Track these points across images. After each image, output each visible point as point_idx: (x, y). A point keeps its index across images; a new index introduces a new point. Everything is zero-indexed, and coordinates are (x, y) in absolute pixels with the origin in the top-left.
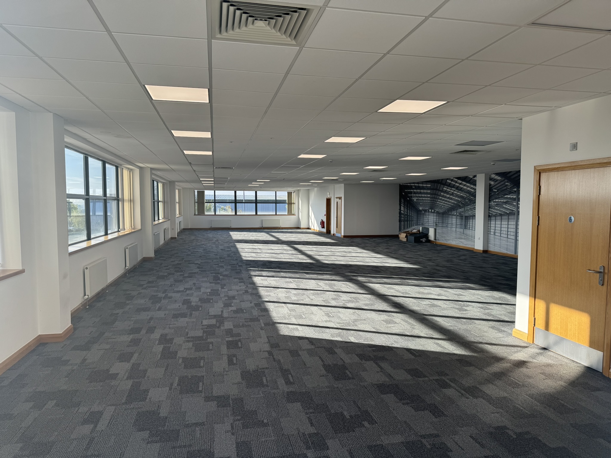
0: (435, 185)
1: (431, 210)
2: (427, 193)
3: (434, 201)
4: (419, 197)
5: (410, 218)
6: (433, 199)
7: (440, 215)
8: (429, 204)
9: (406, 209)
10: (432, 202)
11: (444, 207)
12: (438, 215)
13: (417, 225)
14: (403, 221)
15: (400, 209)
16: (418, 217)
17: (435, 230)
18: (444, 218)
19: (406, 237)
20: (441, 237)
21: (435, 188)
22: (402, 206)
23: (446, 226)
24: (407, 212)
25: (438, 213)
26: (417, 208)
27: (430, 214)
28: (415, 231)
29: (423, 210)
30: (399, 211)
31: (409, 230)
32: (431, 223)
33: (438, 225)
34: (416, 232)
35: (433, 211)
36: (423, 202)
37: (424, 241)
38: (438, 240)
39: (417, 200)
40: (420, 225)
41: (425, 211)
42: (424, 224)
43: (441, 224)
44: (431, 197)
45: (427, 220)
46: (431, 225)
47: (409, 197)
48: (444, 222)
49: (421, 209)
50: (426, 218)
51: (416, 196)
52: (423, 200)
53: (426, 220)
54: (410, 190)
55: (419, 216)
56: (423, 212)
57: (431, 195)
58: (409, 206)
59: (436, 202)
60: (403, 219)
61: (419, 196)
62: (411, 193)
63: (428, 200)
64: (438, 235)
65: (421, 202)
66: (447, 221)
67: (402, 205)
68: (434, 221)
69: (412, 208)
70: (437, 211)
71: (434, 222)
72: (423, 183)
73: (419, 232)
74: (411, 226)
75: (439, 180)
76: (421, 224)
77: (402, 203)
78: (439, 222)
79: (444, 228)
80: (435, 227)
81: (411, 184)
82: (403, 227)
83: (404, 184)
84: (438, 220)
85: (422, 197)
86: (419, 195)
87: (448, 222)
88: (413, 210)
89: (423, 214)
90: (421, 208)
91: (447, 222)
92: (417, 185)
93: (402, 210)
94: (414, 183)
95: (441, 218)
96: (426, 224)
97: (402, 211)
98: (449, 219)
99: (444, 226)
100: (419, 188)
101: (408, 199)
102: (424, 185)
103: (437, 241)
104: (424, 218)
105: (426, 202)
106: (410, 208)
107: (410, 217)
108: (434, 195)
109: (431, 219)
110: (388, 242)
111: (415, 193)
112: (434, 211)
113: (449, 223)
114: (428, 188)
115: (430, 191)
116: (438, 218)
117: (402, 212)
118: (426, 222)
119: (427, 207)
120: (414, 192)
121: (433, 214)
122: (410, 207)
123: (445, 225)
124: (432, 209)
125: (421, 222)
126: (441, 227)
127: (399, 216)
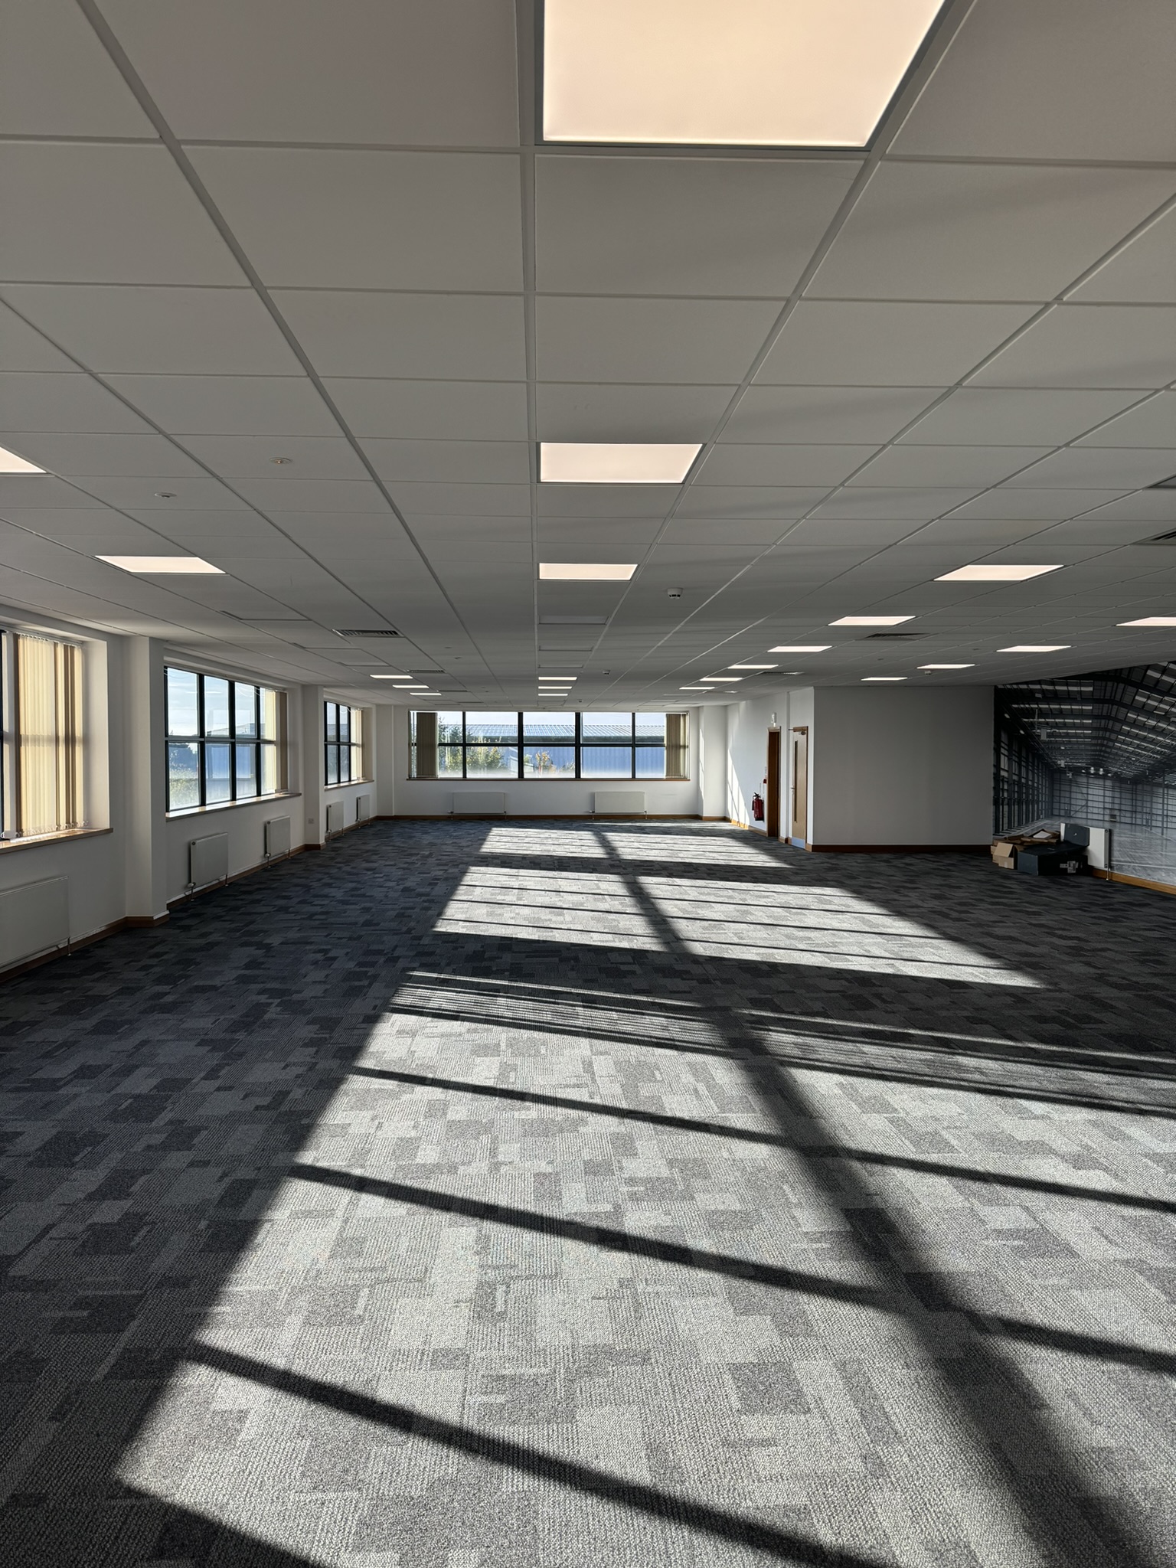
0: (1109, 689)
1: (1097, 770)
2: (1082, 715)
3: (1104, 738)
4: (1057, 726)
5: (1027, 794)
6: (1101, 733)
7: (1123, 786)
8: (1088, 750)
9: (1015, 766)
10: (1099, 741)
11: (1136, 761)
12: (1118, 785)
13: (1051, 815)
14: (1006, 801)
15: (997, 766)
16: (1052, 790)
17: (1110, 834)
18: (1139, 798)
19: (1014, 854)
20: (1129, 860)
21: (1107, 697)
22: (1002, 757)
23: (1147, 822)
24: (1019, 776)
25: (1118, 778)
26: (1050, 761)
27: (1091, 781)
28: (1041, 836)
29: (1070, 769)
30: (992, 770)
31: (1025, 831)
32: (1095, 810)
33: (1118, 819)
34: (1046, 839)
35: (1101, 773)
36: (1070, 742)
37: (1071, 870)
38: (1121, 868)
39: (1049, 735)
40: (1059, 816)
41: (1077, 771)
42: (1072, 813)
43: (1128, 814)
44: (1094, 725)
45: (1084, 803)
46: (1095, 817)
47: (1024, 726)
48: (1139, 809)
49: (1063, 766)
50: (1079, 796)
51: (1047, 723)
52: (1067, 735)
53: (1078, 801)
54: (1027, 706)
55: (1057, 787)
56: (1070, 775)
57: (1095, 721)
58: (1024, 754)
59: (1111, 744)
60: (1006, 795)
61: (1056, 723)
62: (1030, 713)
63: (1086, 737)
64: (1119, 851)
65: (1063, 743)
66: (1148, 805)
67: (1003, 750)
68: (1107, 806)
69: (1033, 763)
70: (1116, 773)
71: (1104, 808)
72: (1066, 680)
73: (1054, 841)
74: (1033, 821)
75: (1122, 669)
76: (1062, 813)
77: (1003, 745)
78: (1123, 808)
79: (1138, 828)
80: (1108, 825)
81: (1032, 687)
82: (1006, 820)
83: (1009, 687)
84: (1117, 801)
85: (1065, 726)
86: (1057, 720)
87: (1151, 808)
88: (1038, 767)
89: (1070, 780)
90: (1062, 763)
91: (1148, 810)
92: (1051, 688)
93: (1002, 767)
94: (1039, 682)
95: (1129, 796)
96: (1079, 815)
97: (1004, 770)
98: (1155, 800)
99: (1139, 822)
100: (1056, 697)
101: (1022, 732)
102: (1071, 688)
103: (1116, 872)
104: (1074, 795)
105: (1077, 743)
106: (1027, 762)
107: (1027, 789)
108: (1103, 721)
109: (1096, 798)
110: (949, 870)
111: (1043, 714)
112: (1107, 771)
113: (1154, 811)
114: (1083, 699)
115: (1091, 708)
116: (1117, 795)
117: (1003, 773)
118: (1078, 808)
119: (1083, 759)
120: (1040, 709)
121: (1101, 782)
122: (1027, 758)
123: (1142, 819)
124: (1097, 766)
125: (1062, 806)
126: (1128, 827)
127: (994, 788)
